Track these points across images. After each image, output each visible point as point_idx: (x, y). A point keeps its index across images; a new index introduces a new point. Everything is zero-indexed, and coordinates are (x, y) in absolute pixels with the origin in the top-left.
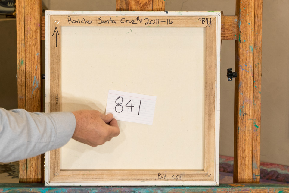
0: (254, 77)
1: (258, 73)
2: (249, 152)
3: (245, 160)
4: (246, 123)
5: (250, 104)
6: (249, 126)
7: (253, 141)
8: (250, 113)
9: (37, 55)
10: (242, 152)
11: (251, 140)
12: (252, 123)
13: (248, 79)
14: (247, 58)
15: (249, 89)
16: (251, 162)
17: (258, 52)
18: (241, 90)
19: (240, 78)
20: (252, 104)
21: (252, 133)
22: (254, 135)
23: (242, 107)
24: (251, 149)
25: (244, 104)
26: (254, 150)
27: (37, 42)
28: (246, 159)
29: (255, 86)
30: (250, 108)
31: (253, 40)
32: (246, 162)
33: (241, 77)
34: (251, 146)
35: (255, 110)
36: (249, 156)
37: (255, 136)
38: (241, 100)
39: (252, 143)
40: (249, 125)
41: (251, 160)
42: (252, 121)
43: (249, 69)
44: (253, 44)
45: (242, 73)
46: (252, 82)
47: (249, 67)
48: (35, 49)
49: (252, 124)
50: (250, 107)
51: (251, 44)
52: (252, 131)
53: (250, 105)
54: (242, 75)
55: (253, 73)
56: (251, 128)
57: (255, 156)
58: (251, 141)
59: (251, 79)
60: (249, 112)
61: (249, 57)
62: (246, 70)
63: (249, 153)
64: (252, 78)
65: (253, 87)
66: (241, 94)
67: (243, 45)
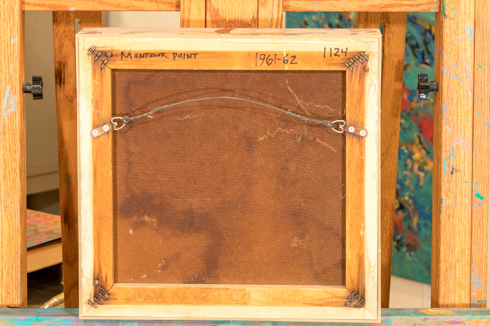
0: (475, 92)
1: (483, 84)
2: (463, 252)
3: (455, 269)
4: (457, 191)
5: (466, 149)
6: (464, 196)
7: (472, 229)
8: (466, 168)
9: (12, 42)
10: (448, 252)
11: (468, 226)
12: (470, 189)
13: (462, 95)
14: (460, 51)
15: (463, 118)
16: (468, 273)
17: (483, 38)
18: (446, 119)
19: (445, 93)
20: (471, 149)
21: (470, 210)
22: (474, 215)
23: (448, 156)
24: (468, 245)
25: (453, 149)
26: (473, 247)
27: (13, 15)
28: (457, 267)
29: (477, 112)
30: (466, 159)
31: (472, 13)
32: (457, 273)
33: (448, 92)
34: (468, 238)
35: (476, 162)
36: (464, 259)
37: (476, 217)
38: (446, 139)
39: (470, 233)
40: (464, 193)
41: (467, 268)
42: (470, 184)
43: (464, 74)
44: (473, 22)
45: (449, 83)
46: (471, 101)
47: (464, 70)
48: (9, 29)
49: (470, 192)
50: (466, 156)
51: (469, 22)
52: (470, 206)
53: (466, 151)
54: (448, 88)
55: (472, 83)
56: (467, 201)
57: (477, 261)
58: (467, 229)
59: (468, 96)
60: (464, 167)
61: (465, 49)
62: (457, 75)
63: (463, 254)
64: (470, 94)
65: (471, 114)
66: (446, 128)
67: (452, 24)
